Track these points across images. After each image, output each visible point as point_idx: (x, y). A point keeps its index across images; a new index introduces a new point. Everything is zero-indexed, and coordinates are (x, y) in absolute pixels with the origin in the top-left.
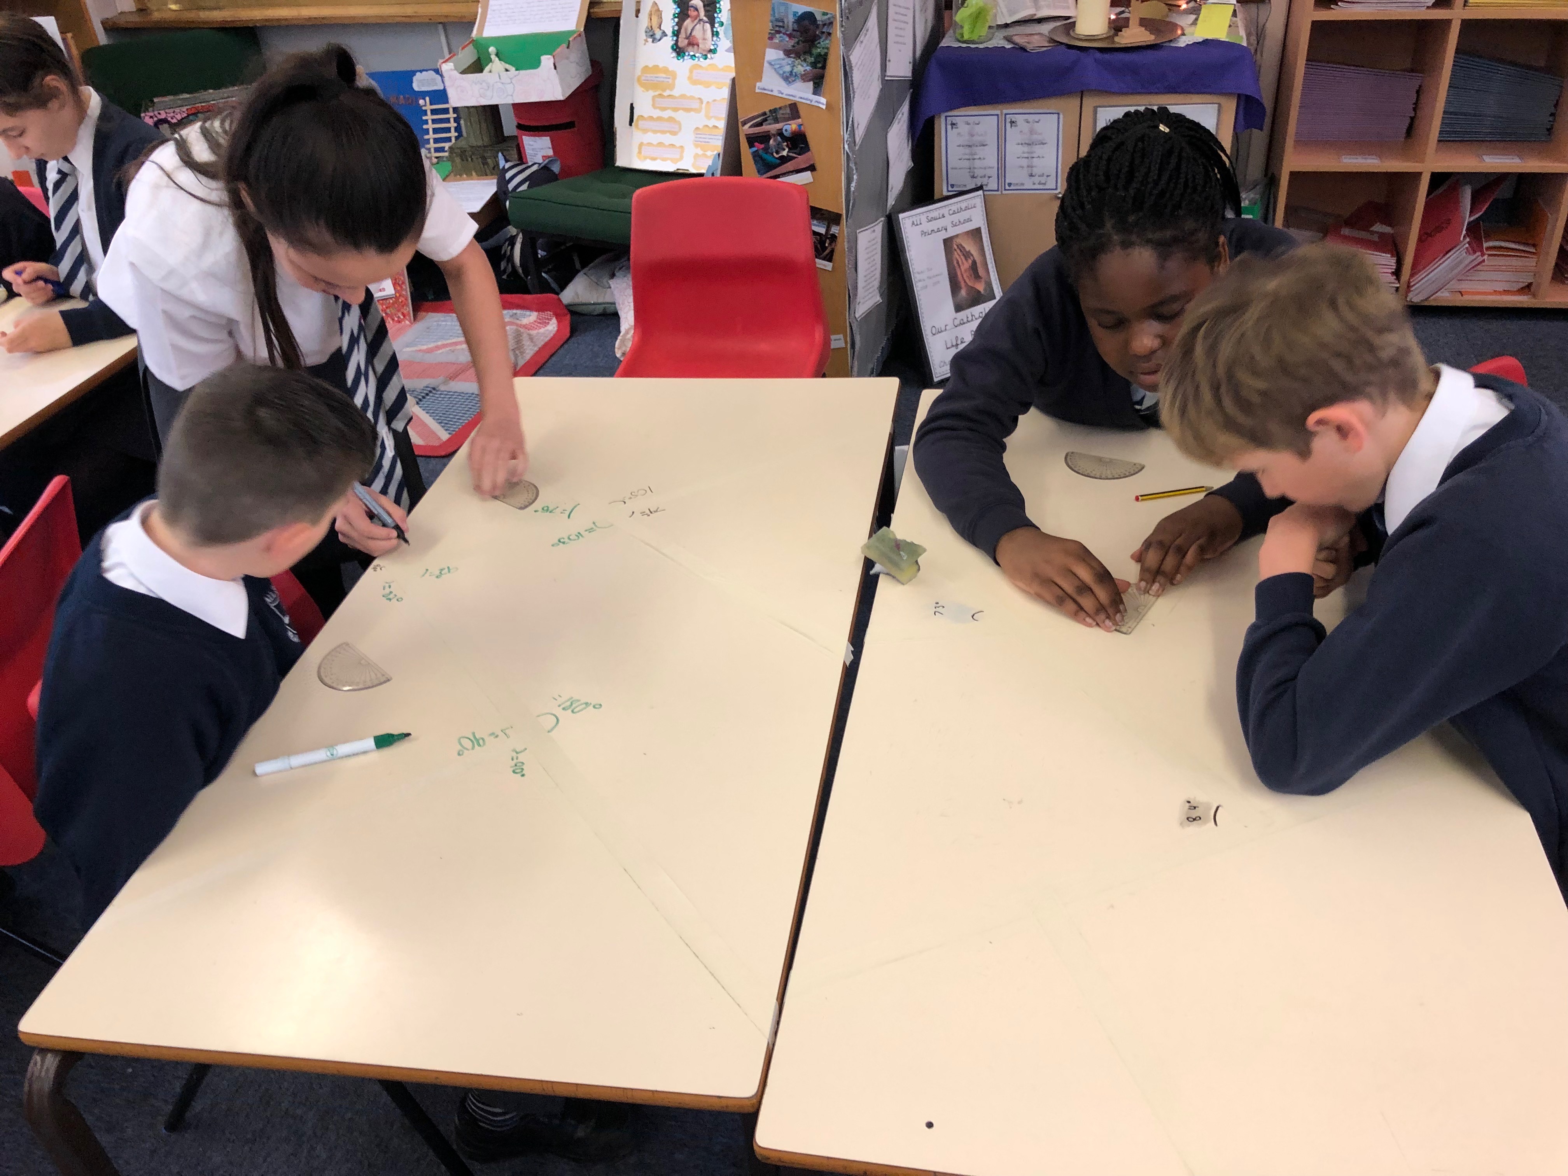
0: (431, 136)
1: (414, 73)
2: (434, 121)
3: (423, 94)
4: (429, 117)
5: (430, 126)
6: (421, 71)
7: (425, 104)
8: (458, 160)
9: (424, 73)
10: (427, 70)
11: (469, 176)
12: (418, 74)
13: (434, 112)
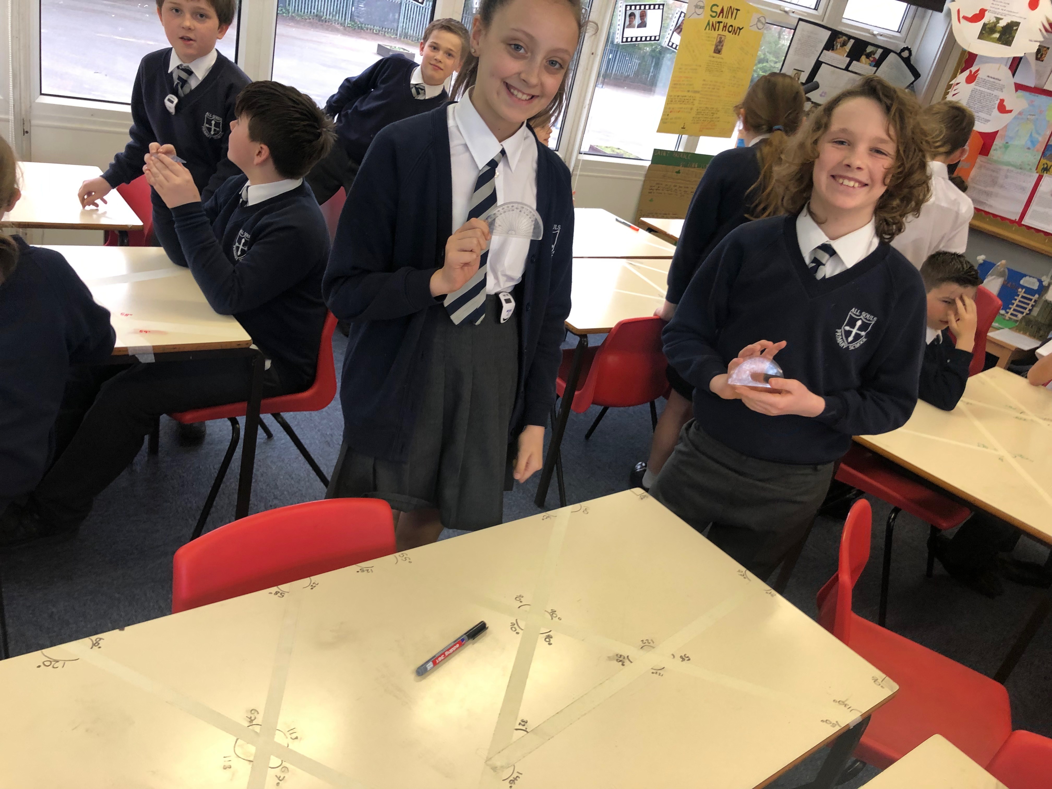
0: (1014, 307)
1: (1025, 276)
2: (1020, 301)
3: (1023, 287)
4: (1019, 298)
5: (1016, 303)
6: (1030, 276)
7: (1021, 292)
8: (1023, 323)
9: (1031, 278)
10: (1034, 277)
11: (1025, 333)
12: (1027, 278)
13: (1023, 297)
